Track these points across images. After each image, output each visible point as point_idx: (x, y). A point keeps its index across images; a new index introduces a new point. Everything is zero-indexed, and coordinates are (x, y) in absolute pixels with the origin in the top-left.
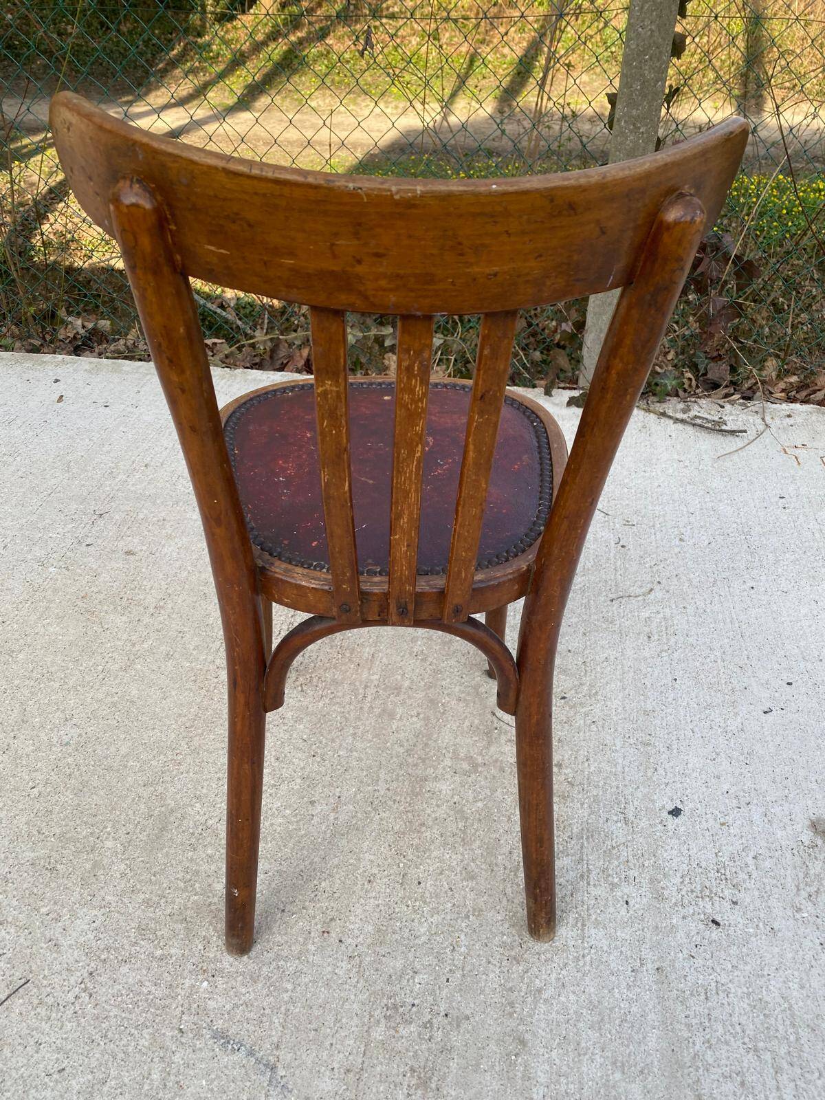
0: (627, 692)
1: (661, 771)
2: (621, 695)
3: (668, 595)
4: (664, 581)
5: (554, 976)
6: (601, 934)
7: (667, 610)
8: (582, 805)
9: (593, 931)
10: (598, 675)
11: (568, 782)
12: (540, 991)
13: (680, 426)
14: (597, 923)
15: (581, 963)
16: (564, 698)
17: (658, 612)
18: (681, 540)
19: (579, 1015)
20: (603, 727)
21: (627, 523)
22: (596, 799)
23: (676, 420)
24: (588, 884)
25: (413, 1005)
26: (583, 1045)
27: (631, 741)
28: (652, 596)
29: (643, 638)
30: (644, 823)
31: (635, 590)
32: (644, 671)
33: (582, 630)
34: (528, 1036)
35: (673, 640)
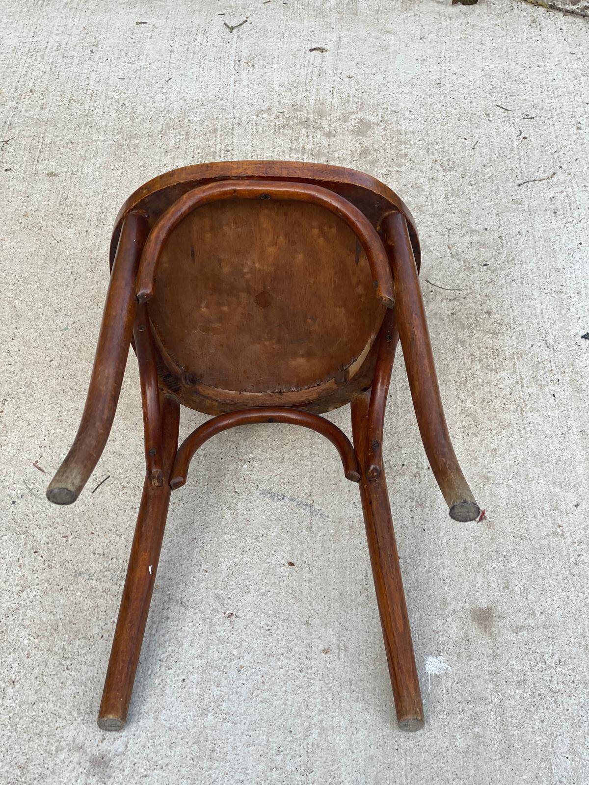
0: (539, 256)
1: (572, 309)
2: (534, 259)
3: (569, 177)
4: (564, 166)
5: (504, 442)
6: (536, 415)
7: (570, 189)
8: (511, 337)
9: (529, 414)
10: (513, 246)
11: (498, 323)
12: (495, 450)
13: (570, 19)
14: (532, 410)
15: (523, 433)
16: (486, 265)
17: (562, 192)
18: (578, 128)
19: (525, 461)
20: (522, 283)
21: (527, 117)
22: (522, 333)
23: (566, 13)
24: (522, 386)
25: (403, 465)
26: (531, 475)
27: (546, 291)
28: (555, 179)
29: (550, 214)
30: (562, 345)
31: (539, 175)
32: (553, 239)
33: (495, 212)
34: (490, 475)
35: (576, 214)
